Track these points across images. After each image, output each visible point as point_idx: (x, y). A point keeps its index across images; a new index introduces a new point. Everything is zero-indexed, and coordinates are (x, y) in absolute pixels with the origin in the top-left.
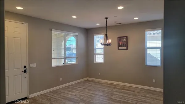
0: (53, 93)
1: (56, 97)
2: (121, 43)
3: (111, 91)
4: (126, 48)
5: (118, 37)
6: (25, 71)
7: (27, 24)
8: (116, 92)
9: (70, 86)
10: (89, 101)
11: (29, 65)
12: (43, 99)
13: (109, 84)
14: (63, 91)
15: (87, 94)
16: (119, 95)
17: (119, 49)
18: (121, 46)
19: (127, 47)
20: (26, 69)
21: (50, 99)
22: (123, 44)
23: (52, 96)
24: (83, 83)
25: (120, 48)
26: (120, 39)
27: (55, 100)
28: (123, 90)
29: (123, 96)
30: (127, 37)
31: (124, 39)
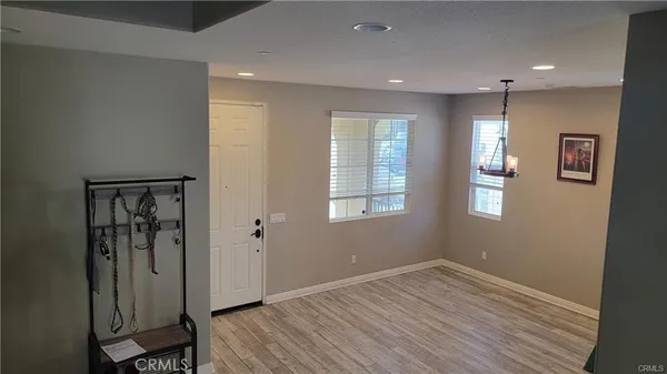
0: (327, 298)
1: (332, 315)
2: (570, 157)
3: (507, 323)
4: (588, 176)
5: (562, 135)
6: (258, 234)
7: (265, 105)
8: (528, 331)
9: (381, 284)
10: (423, 349)
11: (269, 217)
12: (300, 314)
13: (512, 298)
14: (356, 297)
15: (425, 321)
16: (532, 346)
17: (559, 178)
18: (569, 168)
19: (594, 175)
20: (259, 227)
21: (316, 318)
22: (580, 161)
23: (324, 310)
24: (426, 275)
25: (565, 174)
26: (567, 142)
27: (329, 322)
28: (556, 331)
29: (547, 353)
30: (597, 137)
31: (587, 144)
